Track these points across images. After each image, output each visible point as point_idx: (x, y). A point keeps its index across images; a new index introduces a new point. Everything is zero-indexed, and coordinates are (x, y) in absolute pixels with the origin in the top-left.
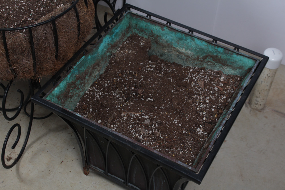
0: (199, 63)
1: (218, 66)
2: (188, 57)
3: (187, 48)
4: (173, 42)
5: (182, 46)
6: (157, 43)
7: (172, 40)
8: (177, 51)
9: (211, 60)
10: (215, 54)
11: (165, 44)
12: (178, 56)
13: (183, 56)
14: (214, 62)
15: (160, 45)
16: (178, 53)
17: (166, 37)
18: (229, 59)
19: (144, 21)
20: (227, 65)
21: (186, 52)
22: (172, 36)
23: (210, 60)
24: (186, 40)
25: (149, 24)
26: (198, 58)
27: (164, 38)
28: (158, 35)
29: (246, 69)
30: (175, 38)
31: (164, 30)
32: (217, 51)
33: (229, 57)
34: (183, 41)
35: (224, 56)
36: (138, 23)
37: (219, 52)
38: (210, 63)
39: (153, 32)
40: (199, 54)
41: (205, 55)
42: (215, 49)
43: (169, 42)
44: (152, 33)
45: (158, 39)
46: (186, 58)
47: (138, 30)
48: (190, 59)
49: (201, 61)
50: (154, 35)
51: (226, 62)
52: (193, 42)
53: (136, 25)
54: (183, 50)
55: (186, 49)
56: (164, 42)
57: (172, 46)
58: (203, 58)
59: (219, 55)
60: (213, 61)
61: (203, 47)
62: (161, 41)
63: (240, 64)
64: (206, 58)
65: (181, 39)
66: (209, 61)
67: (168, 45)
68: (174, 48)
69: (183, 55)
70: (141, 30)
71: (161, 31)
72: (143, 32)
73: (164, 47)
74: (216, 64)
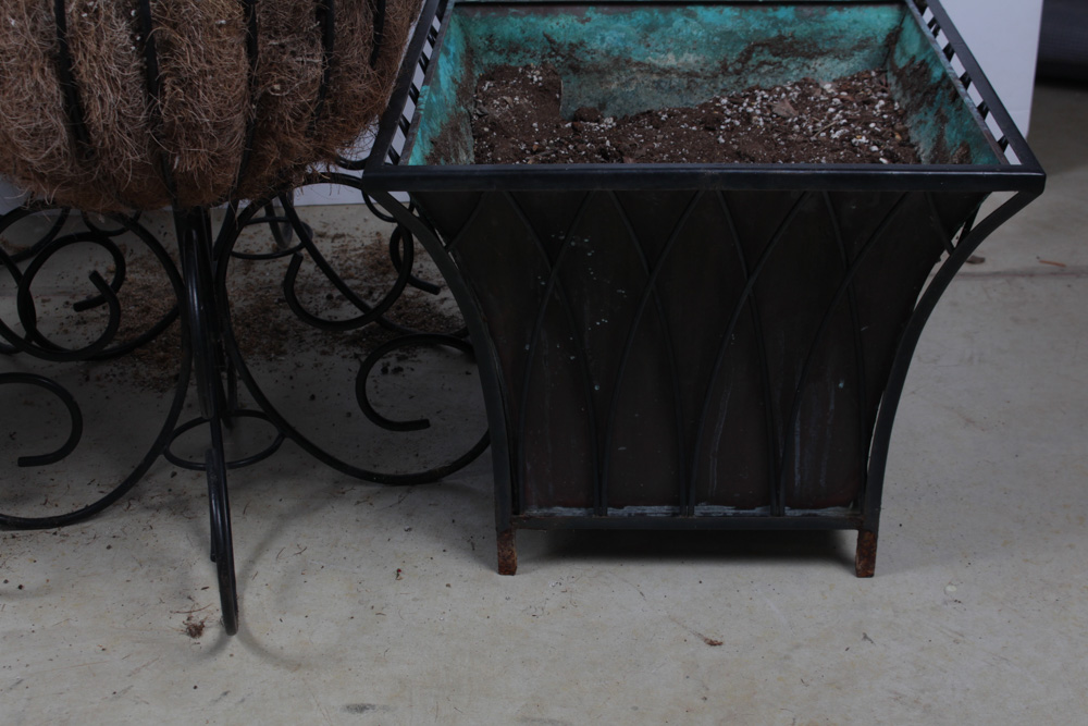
0: (733, 80)
1: (792, 66)
2: (691, 75)
3: (682, 47)
4: (630, 44)
5: (661, 47)
6: (575, 69)
7: (623, 40)
8: (651, 69)
9: (767, 56)
10: (774, 34)
11: (604, 62)
12: (657, 85)
13: (675, 80)
14: (776, 59)
15: (588, 72)
16: (655, 78)
17: (603, 40)
18: (820, 32)
19: (515, 15)
20: (822, 54)
21: (682, 60)
22: (620, 30)
23: (762, 58)
24: (669, 24)
25: (532, 20)
26: (724, 68)
27: (595, 44)
28: (574, 41)
29: (880, 40)
30: (632, 32)
31: (588, 20)
32: (776, 23)
33: (818, 26)
34: (662, 29)
35: (801, 30)
36: (495, 29)
37: (785, 23)
38: (766, 68)
39: (555, 38)
40: (723, 53)
41: (742, 47)
42: (770, 19)
43: (616, 53)
44: (551, 41)
45: (578, 54)
46: (685, 81)
47: (500, 53)
48: (699, 80)
49: (738, 72)
50: (560, 45)
51: (815, 44)
52: (693, 23)
53: (490, 38)
54: (671, 60)
55: (678, 54)
56: (598, 58)
57: (628, 62)
58: (739, 61)
59: (787, 31)
60: (775, 55)
61: (729, 25)
62: (588, 58)
63: (858, 33)
64: (748, 58)
65: (651, 28)
66: (762, 63)
67: (617, 60)
68: (638, 64)
69: (674, 76)
70: (513, 48)
71: (580, 25)
72: (521, 53)
73: (601, 73)
74: (784, 62)
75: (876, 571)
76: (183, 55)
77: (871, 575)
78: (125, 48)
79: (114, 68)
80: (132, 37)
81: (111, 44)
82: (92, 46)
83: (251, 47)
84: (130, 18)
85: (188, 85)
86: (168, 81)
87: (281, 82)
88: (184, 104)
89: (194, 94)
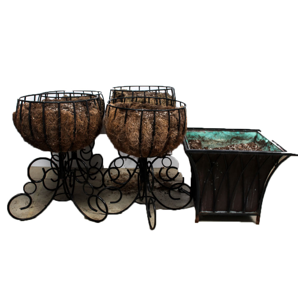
0: (229, 143)
1: (239, 141)
2: (223, 142)
3: (221, 138)
4: (212, 137)
5: (218, 138)
6: (203, 141)
7: (211, 136)
8: (216, 141)
9: (235, 140)
10: (236, 136)
11: (208, 140)
12: (217, 144)
13: (220, 143)
14: (236, 140)
15: (205, 141)
16: (217, 143)
17: (208, 136)
18: (244, 136)
19: (193, 132)
20: (244, 139)
21: (221, 140)
22: (211, 135)
23: (234, 140)
24: (219, 134)
25: (196, 132)
26: (228, 141)
27: (207, 137)
28: (203, 136)
29: (254, 137)
30: (213, 135)
31: (206, 133)
32: (236, 134)
33: (243, 135)
34: (218, 135)
35: (241, 135)
36: (190, 134)
37: (238, 134)
38: (235, 142)
39: (200, 135)
40: (228, 139)
41: (231, 138)
42: (235, 133)
43: (210, 138)
44: (199, 136)
45: (204, 138)
46: (222, 143)
47: (191, 138)
48: (224, 143)
49: (230, 142)
50: (201, 137)
51: (243, 138)
52: (223, 134)
53: (189, 135)
54: (219, 140)
55: (220, 139)
56: (207, 139)
57: (212, 140)
58: (230, 140)
59: (238, 136)
60: (236, 139)
61: (229, 134)
62: (205, 139)
63: (250, 136)
64: (232, 140)
65: (216, 134)
66: (234, 141)
67: (210, 140)
68: (214, 140)
69: (220, 142)
70: (193, 137)
71: (204, 134)
72: (194, 138)
73: (208, 141)
74: (238, 141)
75: (260, 223)
76: (159, 130)
77: (259, 224)
78: (150, 129)
79: (149, 132)
80: (152, 127)
81: (148, 128)
82: (145, 128)
83: (169, 129)
84: (151, 124)
85: (159, 135)
86: (156, 134)
87: (172, 135)
88: (158, 138)
89: (160, 136)
